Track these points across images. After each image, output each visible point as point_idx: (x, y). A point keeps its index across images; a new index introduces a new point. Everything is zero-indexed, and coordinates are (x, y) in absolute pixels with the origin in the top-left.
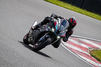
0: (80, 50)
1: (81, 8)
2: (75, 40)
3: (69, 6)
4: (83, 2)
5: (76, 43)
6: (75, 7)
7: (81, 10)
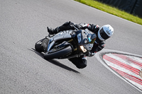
0: (130, 73)
1: (131, 13)
2: (123, 58)
3: (115, 10)
4: (134, 6)
5: (124, 62)
6: (123, 12)
7: (131, 17)
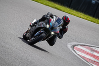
0: (93, 59)
2: (88, 49)
3: (82, 15)
6: (88, 16)
